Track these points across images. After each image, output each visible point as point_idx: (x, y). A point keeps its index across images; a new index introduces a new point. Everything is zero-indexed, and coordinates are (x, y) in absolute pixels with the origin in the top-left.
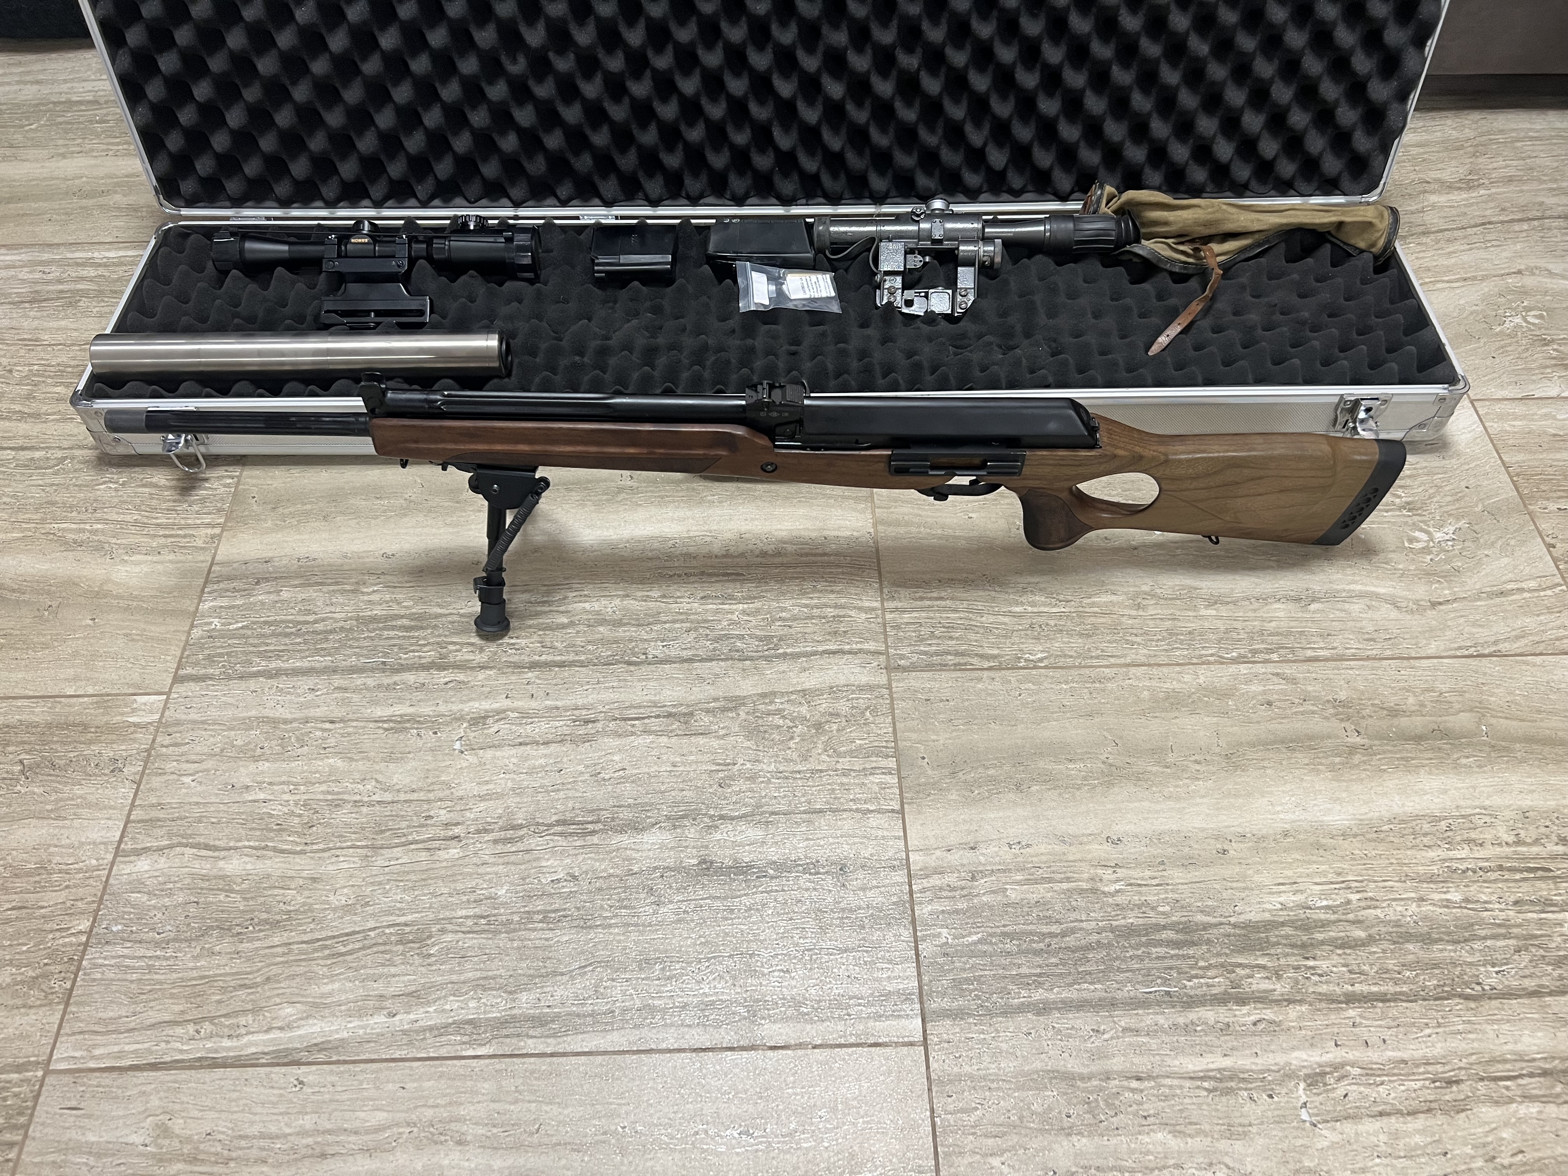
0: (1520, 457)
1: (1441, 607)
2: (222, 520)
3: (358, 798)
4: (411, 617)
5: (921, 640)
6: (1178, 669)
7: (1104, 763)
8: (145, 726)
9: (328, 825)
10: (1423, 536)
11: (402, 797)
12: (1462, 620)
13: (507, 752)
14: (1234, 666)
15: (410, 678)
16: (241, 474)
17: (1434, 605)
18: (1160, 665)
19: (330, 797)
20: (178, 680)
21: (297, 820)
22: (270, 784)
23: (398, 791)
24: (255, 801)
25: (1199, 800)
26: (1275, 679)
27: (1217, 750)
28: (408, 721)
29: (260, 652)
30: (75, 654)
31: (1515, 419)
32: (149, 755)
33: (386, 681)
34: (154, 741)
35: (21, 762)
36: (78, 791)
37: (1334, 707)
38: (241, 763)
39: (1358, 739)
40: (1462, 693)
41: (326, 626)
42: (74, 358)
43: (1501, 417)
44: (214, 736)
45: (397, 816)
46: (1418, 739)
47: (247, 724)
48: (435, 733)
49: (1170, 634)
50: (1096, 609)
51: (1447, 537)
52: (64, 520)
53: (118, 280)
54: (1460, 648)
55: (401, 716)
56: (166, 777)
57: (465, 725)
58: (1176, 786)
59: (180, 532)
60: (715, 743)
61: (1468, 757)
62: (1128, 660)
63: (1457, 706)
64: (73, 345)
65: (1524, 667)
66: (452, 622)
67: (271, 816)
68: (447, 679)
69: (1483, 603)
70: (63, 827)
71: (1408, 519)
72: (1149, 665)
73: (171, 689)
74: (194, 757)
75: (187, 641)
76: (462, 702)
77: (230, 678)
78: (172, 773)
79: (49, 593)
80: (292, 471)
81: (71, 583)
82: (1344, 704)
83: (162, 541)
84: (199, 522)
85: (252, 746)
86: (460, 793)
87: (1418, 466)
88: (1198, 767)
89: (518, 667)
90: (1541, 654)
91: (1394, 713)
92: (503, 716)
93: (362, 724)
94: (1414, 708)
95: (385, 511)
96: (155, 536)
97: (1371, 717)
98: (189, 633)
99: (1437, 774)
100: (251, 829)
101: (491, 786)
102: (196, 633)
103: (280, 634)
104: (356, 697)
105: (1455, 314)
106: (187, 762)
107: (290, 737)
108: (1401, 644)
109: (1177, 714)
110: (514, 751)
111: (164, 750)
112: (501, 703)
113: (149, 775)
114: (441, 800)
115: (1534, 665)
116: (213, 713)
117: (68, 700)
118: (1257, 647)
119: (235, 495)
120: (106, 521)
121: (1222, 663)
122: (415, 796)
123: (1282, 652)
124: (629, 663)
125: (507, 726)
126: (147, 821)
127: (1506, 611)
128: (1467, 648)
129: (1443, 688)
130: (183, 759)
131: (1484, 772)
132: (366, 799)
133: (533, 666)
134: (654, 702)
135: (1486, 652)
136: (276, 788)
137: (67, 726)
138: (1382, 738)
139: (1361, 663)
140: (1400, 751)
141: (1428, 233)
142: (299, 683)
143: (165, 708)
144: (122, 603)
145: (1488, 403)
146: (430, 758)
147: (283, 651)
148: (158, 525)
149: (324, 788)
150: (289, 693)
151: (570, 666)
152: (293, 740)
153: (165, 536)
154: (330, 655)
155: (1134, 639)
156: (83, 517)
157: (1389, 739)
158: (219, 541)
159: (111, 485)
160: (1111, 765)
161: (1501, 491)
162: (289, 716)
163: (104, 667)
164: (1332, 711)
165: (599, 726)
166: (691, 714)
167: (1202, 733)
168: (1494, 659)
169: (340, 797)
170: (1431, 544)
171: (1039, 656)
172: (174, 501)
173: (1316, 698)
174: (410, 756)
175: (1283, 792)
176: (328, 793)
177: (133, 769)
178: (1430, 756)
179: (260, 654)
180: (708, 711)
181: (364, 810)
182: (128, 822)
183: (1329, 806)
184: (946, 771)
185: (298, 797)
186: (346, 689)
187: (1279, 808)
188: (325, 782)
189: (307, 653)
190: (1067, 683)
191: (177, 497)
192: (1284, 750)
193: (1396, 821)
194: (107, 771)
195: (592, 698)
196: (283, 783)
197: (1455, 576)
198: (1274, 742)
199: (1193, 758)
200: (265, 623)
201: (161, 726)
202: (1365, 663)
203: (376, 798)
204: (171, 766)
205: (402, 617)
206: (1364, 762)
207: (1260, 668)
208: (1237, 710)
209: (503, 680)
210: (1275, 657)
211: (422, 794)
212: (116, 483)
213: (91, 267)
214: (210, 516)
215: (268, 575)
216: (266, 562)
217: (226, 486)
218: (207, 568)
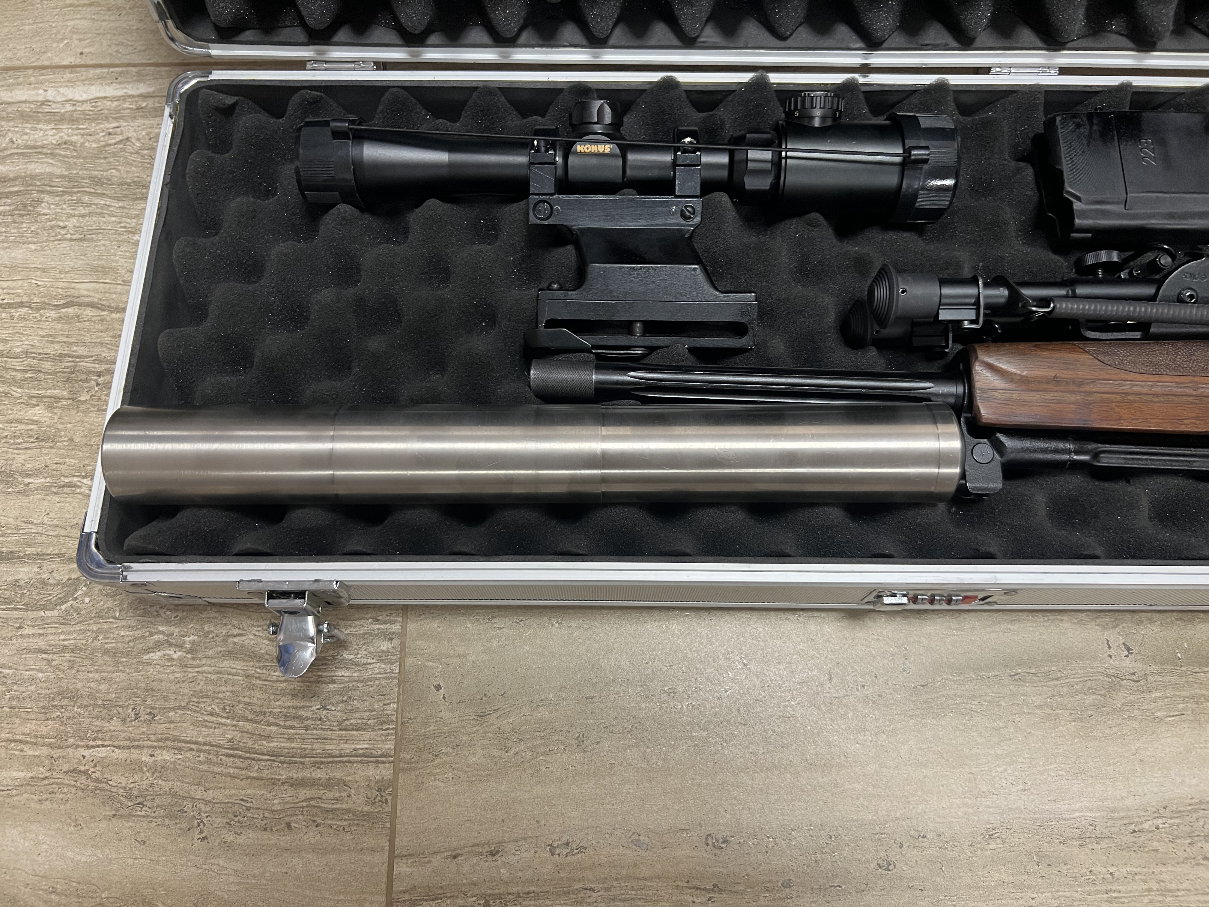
2: (389, 746)
42: (51, 338)
52: (102, 738)
53: (101, 152)
59: (319, 774)
64: (44, 306)
83: (289, 794)
84: (348, 748)
96: (274, 782)
119: (402, 679)
120: (177, 744)
148: (274, 754)
153: (294, 784)
158: (395, 796)
159: (170, 652)
212: (179, 646)
213: (48, 122)
214: (366, 735)
215: (502, 890)
216: (492, 854)
217: (383, 656)
218: (384, 869)
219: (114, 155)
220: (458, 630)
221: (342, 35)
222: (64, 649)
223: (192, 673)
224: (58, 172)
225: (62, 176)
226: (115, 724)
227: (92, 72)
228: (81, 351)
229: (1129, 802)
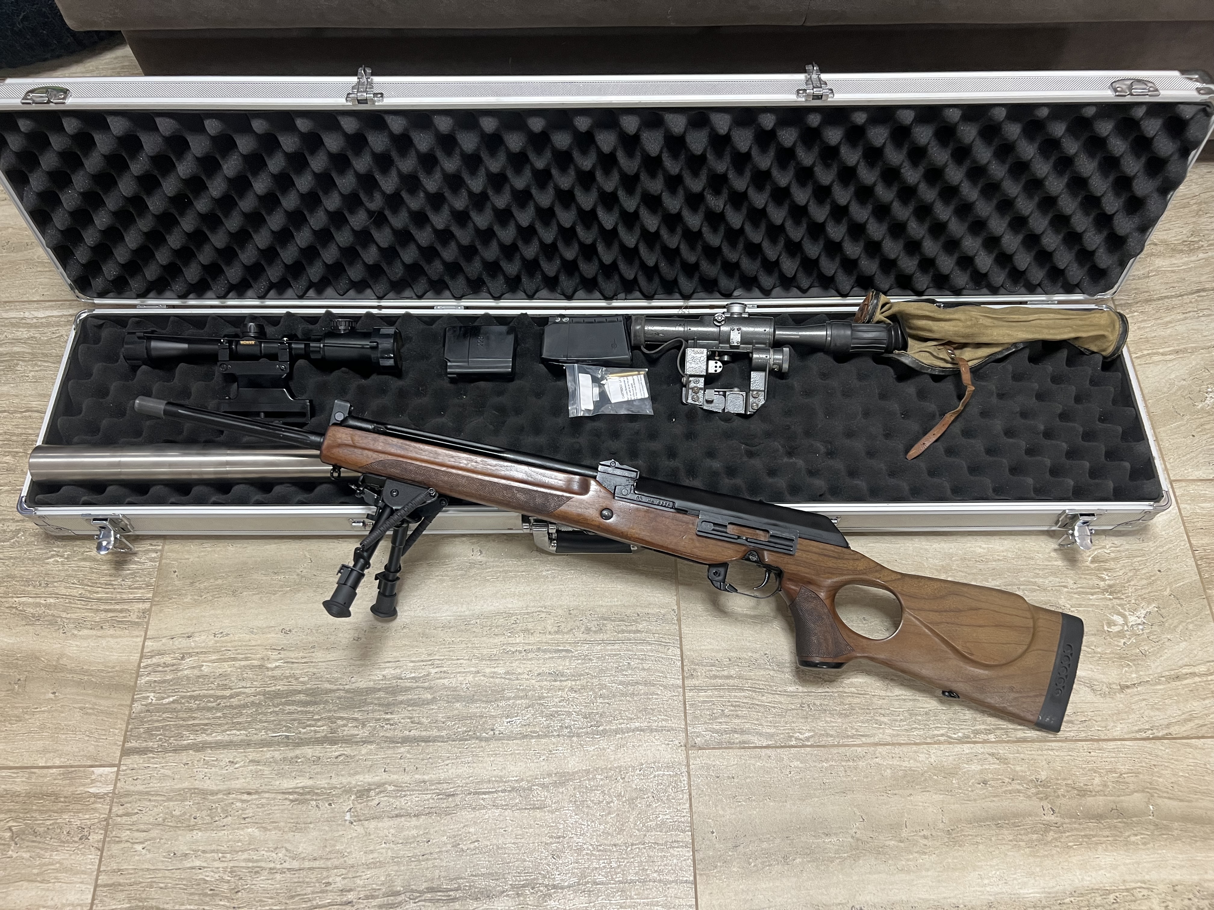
0: (1206, 540)
1: (1129, 691)
2: (150, 595)
3: (272, 865)
4: (306, 692)
5: (713, 718)
6: (915, 748)
7: (852, 837)
8: (102, 797)
9: (250, 891)
10: (1119, 620)
11: (307, 864)
12: (1144, 703)
13: (387, 823)
14: (960, 746)
15: (308, 751)
16: (163, 547)
17: (1124, 688)
18: (900, 744)
19: (250, 865)
20: (126, 752)
21: (226, 886)
22: (204, 852)
23: (304, 859)
24: (193, 868)
25: (924, 873)
26: (990, 759)
27: (941, 826)
28: (309, 793)
29: (188, 726)
30: (42, 727)
31: (1205, 501)
32: (108, 824)
33: (291, 754)
34: (110, 810)
35: (10, 829)
36: (56, 857)
37: (1036, 787)
38: (179, 832)
39: (1053, 818)
40: (1137, 774)
41: (240, 700)
42: (17, 426)
43: (1194, 499)
44: (156, 807)
45: (303, 882)
46: (1099, 817)
47: (182, 795)
48: (330, 804)
49: (911, 714)
50: (853, 690)
51: (1139, 621)
52: (24, 594)
53: (48, 342)
54: (1140, 731)
55: (303, 788)
56: (123, 845)
57: (353, 797)
58: (908, 860)
59: (117, 607)
60: (548, 817)
61: (1136, 835)
62: (876, 740)
63: (1132, 787)
64: (15, 412)
65: (1188, 750)
66: (339, 698)
67: (206, 882)
68: (337, 754)
69: (1161, 687)
70: (48, 890)
71: (1109, 603)
72: (893, 744)
73: (120, 761)
74: (142, 827)
75: (130, 715)
76: (350, 775)
77: (166, 751)
78: (127, 841)
79: (16, 666)
80: (206, 545)
81: (34, 657)
82: (1044, 784)
83: (103, 615)
84: (131, 596)
85: (187, 817)
86: (350, 862)
87: (1121, 549)
88: (925, 842)
89: (392, 741)
90: (1203, 737)
91: (1083, 792)
92: (382, 789)
93: (273, 795)
94: (1098, 788)
95: (281, 587)
96: (97, 610)
97: (1064, 796)
98: (131, 706)
99: (1112, 851)
100: (191, 894)
101: (375, 855)
102: (137, 707)
103: (204, 709)
104: (267, 770)
105: (1165, 390)
106: (137, 830)
107: (217, 808)
108: (1093, 726)
109: (911, 791)
110: (391, 823)
111: (119, 819)
112: (379, 777)
113: (109, 842)
114: (336, 868)
115: (1196, 748)
116: (155, 785)
117: (41, 770)
118: (978, 727)
119: (160, 569)
120: (57, 596)
121: (950, 743)
122: (316, 864)
123: (998, 732)
124: (480, 739)
125: (386, 798)
126: (110, 885)
127: (1178, 695)
128: (1145, 731)
129: (1123, 769)
130: (134, 828)
131: (1148, 849)
132: (278, 866)
133: (405, 740)
134: (501, 777)
135: (1160, 734)
136: (208, 855)
137: (43, 795)
138: (1071, 817)
139: (1060, 744)
140: (1084, 829)
141: (1150, 300)
142: (222, 756)
143: (117, 780)
144: (77, 677)
145: (1184, 484)
146: (327, 828)
147: (206, 725)
148: (99, 599)
149: (245, 856)
150: (214, 766)
151: (434, 741)
152: (219, 810)
153: (106, 611)
154: (245, 729)
155: (883, 719)
156: (38, 591)
157: (1076, 817)
158: (150, 615)
159: (58, 559)
160: (858, 840)
161: (1187, 575)
162: (215, 788)
163: (66, 739)
164: (1034, 790)
165: (458, 799)
166: (530, 789)
167: (930, 809)
168: (1165, 741)
169: (259, 864)
170: (1126, 628)
171: (807, 735)
172: (110, 576)
173: (1023, 778)
174: (312, 826)
175: (991, 866)
176: (249, 860)
177: (96, 837)
178: (1107, 833)
179: (188, 728)
180: (544, 786)
181: (278, 877)
182: (96, 886)
183: (1025, 880)
184: (730, 845)
185: (225, 864)
186: (258, 762)
187: (986, 881)
188: (246, 850)
189: (226, 727)
190: (827, 760)
191: (113, 571)
192: (994, 827)
193: (1076, 895)
194: (76, 839)
195: (452, 772)
196: (213, 851)
197: (1142, 660)
198: (986, 819)
199: (922, 833)
200: (191, 697)
201: (116, 797)
202: (1064, 744)
203: (286, 865)
204: (125, 835)
205: (300, 692)
206: (1056, 839)
207: (979, 748)
208: (960, 788)
209: (381, 755)
210: (992, 737)
211: (322, 862)
212: (62, 556)
213: (24, 327)
214: (141, 591)
215: (191, 651)
216: (188, 637)
217: (152, 560)
218: (141, 644)
219: (55, 343)
220: (186, 548)
221: (151, 295)
222: (11, 558)
223: (66, 567)
224: (27, 351)
225: (29, 353)
226: (30, 588)
227: (48, 304)
228: (30, 431)
229: (467, 613)
